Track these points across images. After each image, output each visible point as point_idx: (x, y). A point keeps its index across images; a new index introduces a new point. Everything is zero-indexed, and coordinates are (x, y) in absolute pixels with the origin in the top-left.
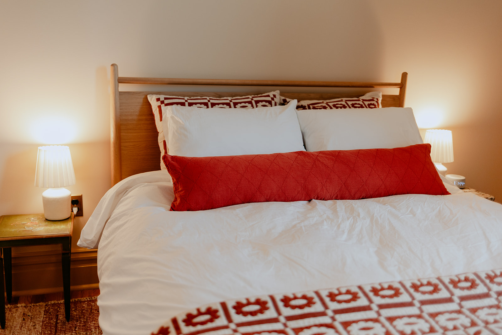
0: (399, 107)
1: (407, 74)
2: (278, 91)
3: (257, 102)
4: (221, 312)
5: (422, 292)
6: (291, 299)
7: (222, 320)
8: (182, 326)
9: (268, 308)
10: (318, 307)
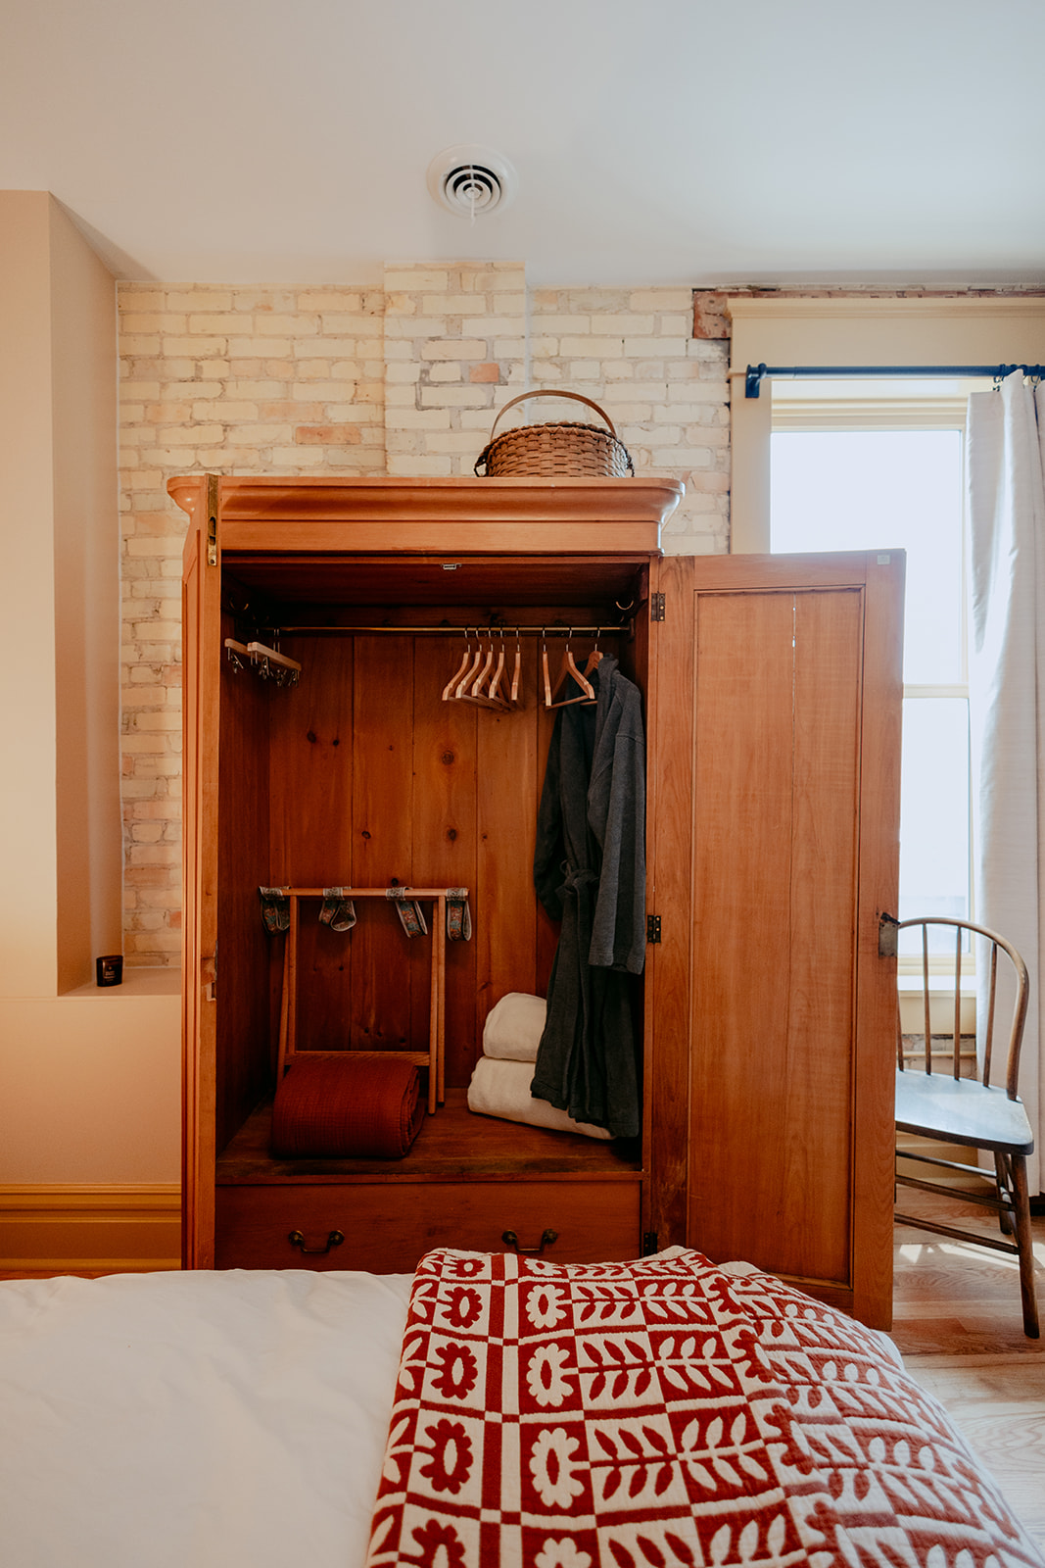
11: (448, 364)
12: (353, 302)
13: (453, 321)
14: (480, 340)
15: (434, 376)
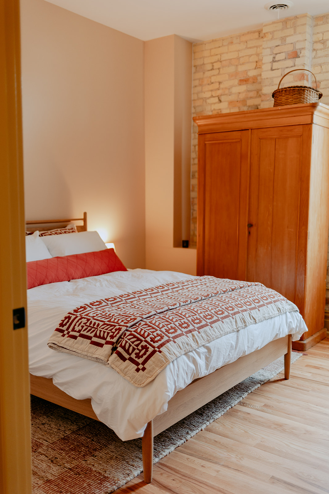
1: (86, 213)
4: (87, 307)
5: (149, 291)
6: (108, 299)
7: (89, 309)
8: (75, 313)
9: (103, 303)
10: (118, 300)
11: (281, 54)
12: (256, 35)
13: (283, 39)
14: (291, 44)
15: (277, 59)
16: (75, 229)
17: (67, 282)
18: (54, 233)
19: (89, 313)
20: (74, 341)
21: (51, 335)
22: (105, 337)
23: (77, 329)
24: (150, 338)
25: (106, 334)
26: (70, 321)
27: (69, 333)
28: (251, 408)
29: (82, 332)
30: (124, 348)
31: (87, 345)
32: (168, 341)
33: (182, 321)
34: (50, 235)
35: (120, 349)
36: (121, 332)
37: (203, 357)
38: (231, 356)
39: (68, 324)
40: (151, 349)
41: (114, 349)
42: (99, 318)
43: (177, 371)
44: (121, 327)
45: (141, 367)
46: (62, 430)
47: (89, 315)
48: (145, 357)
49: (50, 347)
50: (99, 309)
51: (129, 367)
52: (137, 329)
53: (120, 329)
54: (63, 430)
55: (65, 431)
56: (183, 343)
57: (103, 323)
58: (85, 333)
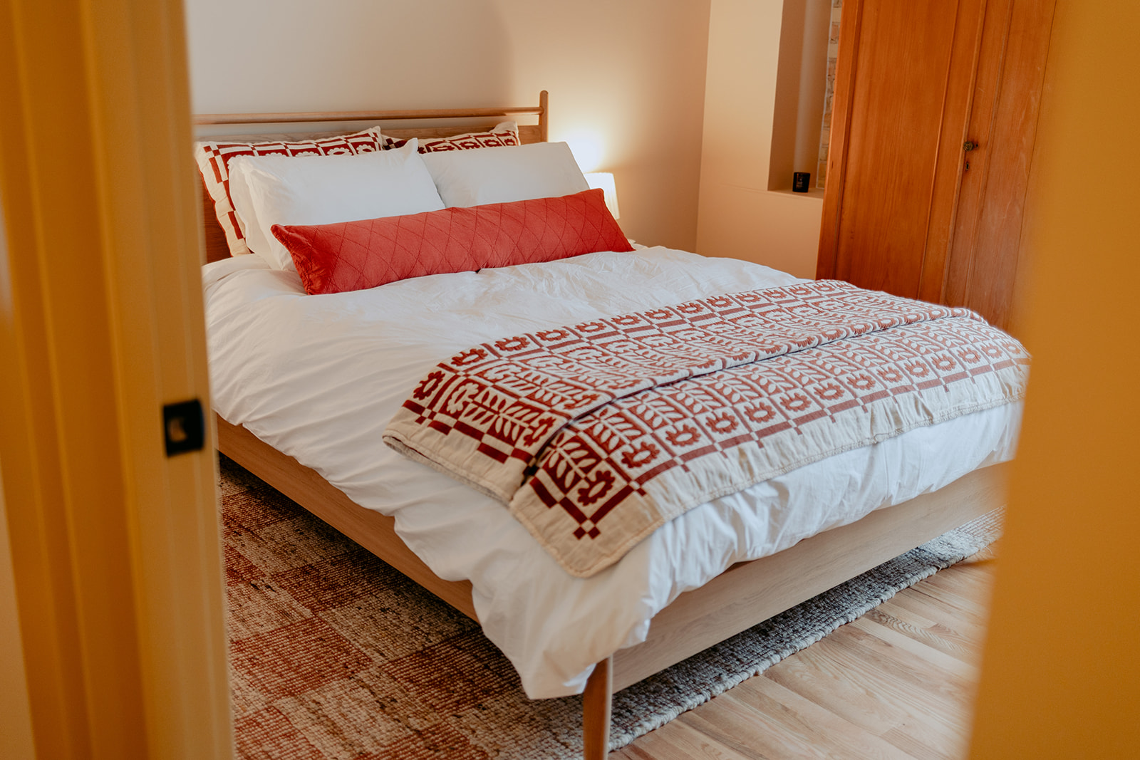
0: (541, 141)
1: (547, 93)
2: (379, 127)
3: (356, 145)
4: (486, 351)
5: (657, 318)
6: (545, 334)
7: (491, 357)
8: (454, 367)
9: (529, 343)
10: (572, 337)
16: (514, 136)
17: (469, 276)
18: (457, 143)
19: (486, 371)
20: (443, 437)
21: (392, 416)
22: (514, 437)
23: (452, 407)
24: (624, 454)
25: (516, 430)
26: (441, 385)
27: (433, 415)
28: (899, 631)
29: (462, 419)
30: (552, 472)
31: (471, 453)
32: (667, 466)
33: (719, 412)
34: (450, 148)
35: (542, 475)
36: (551, 431)
37: (764, 509)
38: (847, 508)
39: (434, 393)
40: (619, 484)
41: (530, 472)
42: (508, 387)
43: (682, 544)
44: (554, 416)
45: (588, 525)
46: (422, 631)
47: (485, 375)
48: (601, 502)
49: (389, 444)
50: (516, 360)
51: (557, 524)
52: (594, 426)
53: (550, 422)
54: (425, 630)
55: (428, 634)
56: (710, 475)
57: (514, 400)
58: (468, 420)
